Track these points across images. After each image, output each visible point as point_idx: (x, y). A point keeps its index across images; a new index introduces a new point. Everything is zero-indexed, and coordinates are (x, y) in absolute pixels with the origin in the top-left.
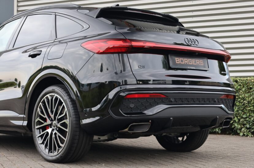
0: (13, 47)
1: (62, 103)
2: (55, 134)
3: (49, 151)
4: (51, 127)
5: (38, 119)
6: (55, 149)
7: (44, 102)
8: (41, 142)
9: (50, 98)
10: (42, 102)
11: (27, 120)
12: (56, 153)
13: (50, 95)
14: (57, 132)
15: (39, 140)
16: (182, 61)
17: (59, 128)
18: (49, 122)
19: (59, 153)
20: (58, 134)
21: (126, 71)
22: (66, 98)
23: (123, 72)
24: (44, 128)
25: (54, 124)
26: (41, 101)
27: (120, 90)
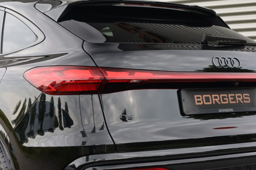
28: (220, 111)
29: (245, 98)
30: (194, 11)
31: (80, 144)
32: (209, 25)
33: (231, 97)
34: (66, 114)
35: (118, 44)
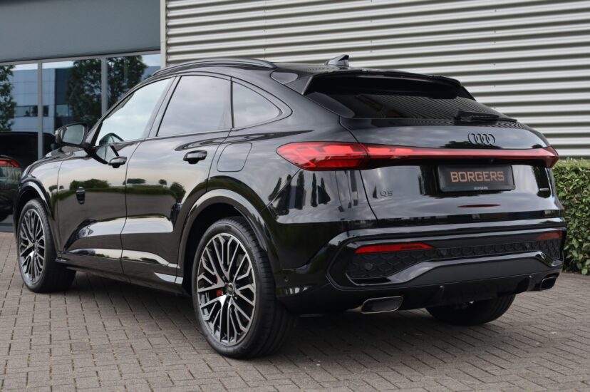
0: (157, 135)
1: (244, 253)
2: (232, 307)
3: (222, 336)
4: (225, 294)
5: (202, 276)
6: (232, 334)
7: (211, 247)
8: (208, 318)
9: (222, 241)
10: (208, 247)
11: (183, 275)
12: (233, 341)
13: (224, 237)
14: (235, 304)
15: (204, 314)
16: (463, 177)
17: (239, 297)
18: (220, 284)
19: (239, 341)
20: (237, 308)
21: (359, 205)
22: (251, 245)
23: (353, 207)
24: (213, 294)
25: (229, 289)
26: (208, 245)
27: (347, 238)
28: (475, 188)
29: (499, 176)
30: (438, 82)
31: (338, 220)
32: (453, 96)
33: (486, 174)
34: (322, 190)
35: (370, 119)
